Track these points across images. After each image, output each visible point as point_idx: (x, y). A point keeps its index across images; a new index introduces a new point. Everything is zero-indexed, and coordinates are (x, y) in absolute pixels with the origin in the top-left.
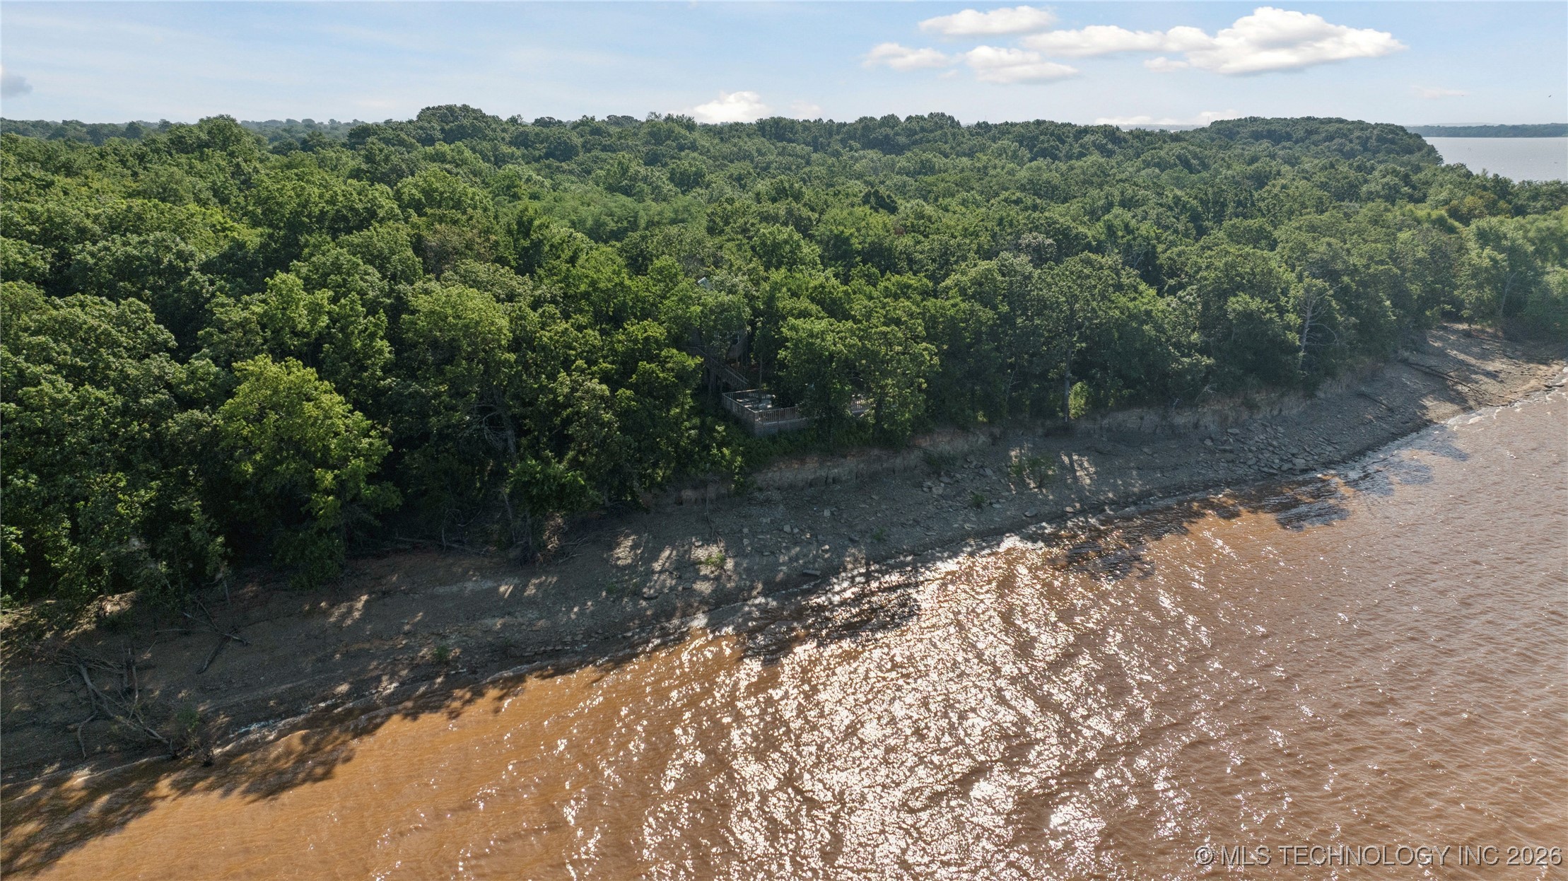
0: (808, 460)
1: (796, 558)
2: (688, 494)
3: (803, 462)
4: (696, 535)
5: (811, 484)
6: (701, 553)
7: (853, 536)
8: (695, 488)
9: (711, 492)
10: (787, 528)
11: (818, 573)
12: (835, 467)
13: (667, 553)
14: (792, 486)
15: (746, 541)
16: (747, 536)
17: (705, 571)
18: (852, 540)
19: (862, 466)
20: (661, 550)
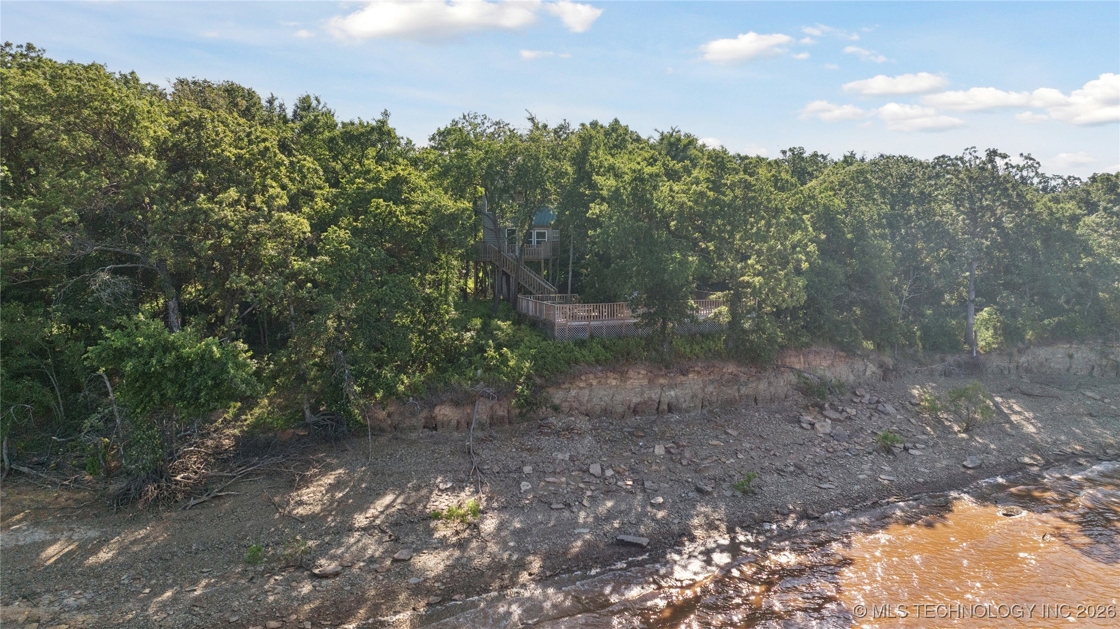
0: (631, 373)
1: (610, 516)
2: (445, 412)
3: (623, 376)
4: (443, 472)
5: (635, 411)
6: (443, 502)
7: (701, 485)
8: (457, 404)
9: (482, 411)
10: (595, 469)
11: (644, 541)
12: (672, 387)
13: (388, 499)
14: (606, 412)
15: (525, 486)
16: (528, 477)
17: (443, 531)
18: (699, 490)
19: (710, 389)
20: (380, 495)
